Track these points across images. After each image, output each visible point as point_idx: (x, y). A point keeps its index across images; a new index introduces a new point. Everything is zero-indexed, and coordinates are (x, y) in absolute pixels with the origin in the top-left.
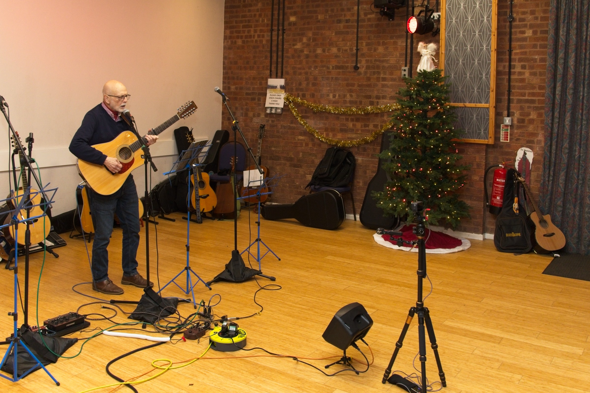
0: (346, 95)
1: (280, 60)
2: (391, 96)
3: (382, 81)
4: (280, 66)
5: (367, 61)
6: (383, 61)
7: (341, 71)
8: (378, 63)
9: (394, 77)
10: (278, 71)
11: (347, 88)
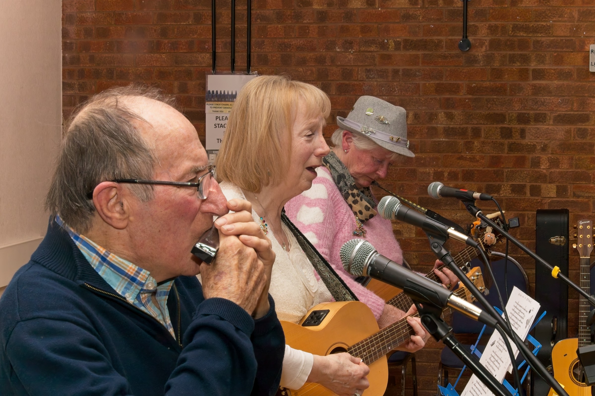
0: (436, 115)
1: (241, 25)
2: (559, 116)
3: (535, 78)
4: (241, 40)
5: (493, 30)
6: (535, 30)
7: (420, 53)
8: (522, 34)
9: (566, 68)
10: (236, 54)
11: (438, 97)
